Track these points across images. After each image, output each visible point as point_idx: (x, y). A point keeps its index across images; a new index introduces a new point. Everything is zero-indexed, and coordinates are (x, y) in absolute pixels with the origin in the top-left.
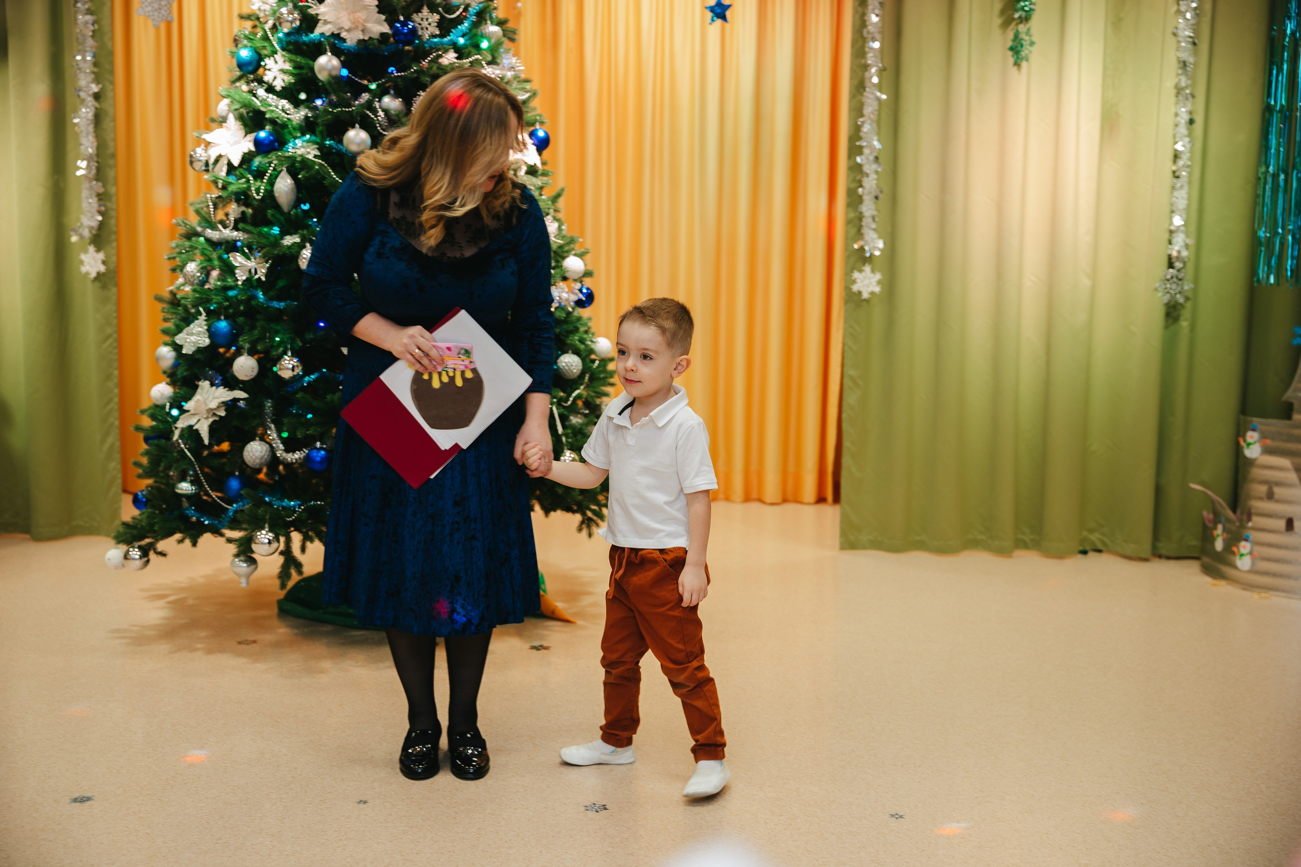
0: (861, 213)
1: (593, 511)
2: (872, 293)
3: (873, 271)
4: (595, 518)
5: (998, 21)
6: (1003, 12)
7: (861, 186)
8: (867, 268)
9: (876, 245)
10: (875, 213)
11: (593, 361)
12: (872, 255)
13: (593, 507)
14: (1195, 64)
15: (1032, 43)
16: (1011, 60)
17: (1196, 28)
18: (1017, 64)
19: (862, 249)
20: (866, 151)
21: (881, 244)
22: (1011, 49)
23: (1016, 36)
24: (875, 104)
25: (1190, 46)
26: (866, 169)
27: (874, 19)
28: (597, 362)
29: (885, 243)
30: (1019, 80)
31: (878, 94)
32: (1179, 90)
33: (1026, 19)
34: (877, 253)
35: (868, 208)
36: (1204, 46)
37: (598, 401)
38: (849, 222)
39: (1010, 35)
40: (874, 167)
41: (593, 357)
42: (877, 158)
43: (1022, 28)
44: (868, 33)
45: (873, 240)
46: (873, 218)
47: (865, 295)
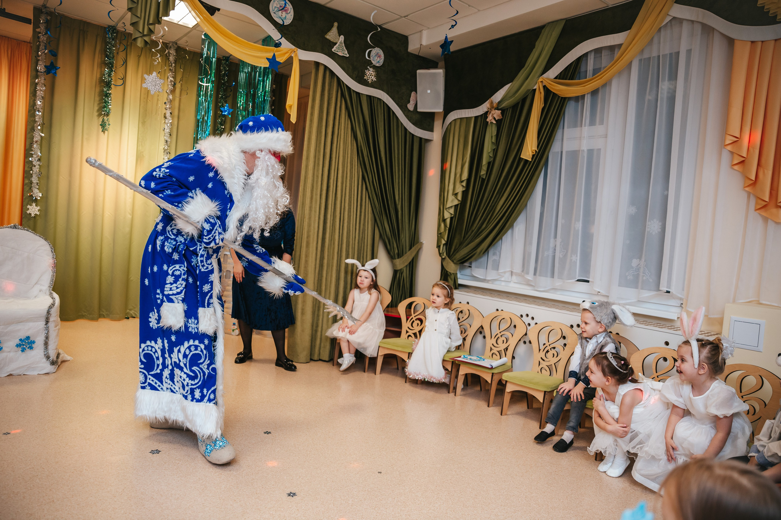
0: (32, 181)
2: (36, 214)
3: (36, 205)
5: (96, 114)
6: (98, 110)
7: (32, 170)
8: (34, 204)
9: (38, 194)
10: (38, 182)
12: (36, 199)
14: (171, 142)
15: (109, 125)
16: (101, 130)
17: (171, 129)
18: (103, 131)
19: (31, 196)
20: (34, 156)
21: (40, 195)
22: (101, 125)
23: (103, 121)
24: (39, 137)
25: (169, 136)
26: (34, 163)
27: (39, 103)
29: (42, 194)
30: (103, 137)
31: (41, 134)
32: (165, 150)
33: (108, 115)
34: (39, 198)
35: (35, 180)
36: (174, 136)
38: (28, 185)
39: (101, 120)
40: (38, 163)
42: (39, 160)
43: (105, 118)
44: (36, 108)
45: (37, 192)
46: (37, 183)
47: (33, 215)
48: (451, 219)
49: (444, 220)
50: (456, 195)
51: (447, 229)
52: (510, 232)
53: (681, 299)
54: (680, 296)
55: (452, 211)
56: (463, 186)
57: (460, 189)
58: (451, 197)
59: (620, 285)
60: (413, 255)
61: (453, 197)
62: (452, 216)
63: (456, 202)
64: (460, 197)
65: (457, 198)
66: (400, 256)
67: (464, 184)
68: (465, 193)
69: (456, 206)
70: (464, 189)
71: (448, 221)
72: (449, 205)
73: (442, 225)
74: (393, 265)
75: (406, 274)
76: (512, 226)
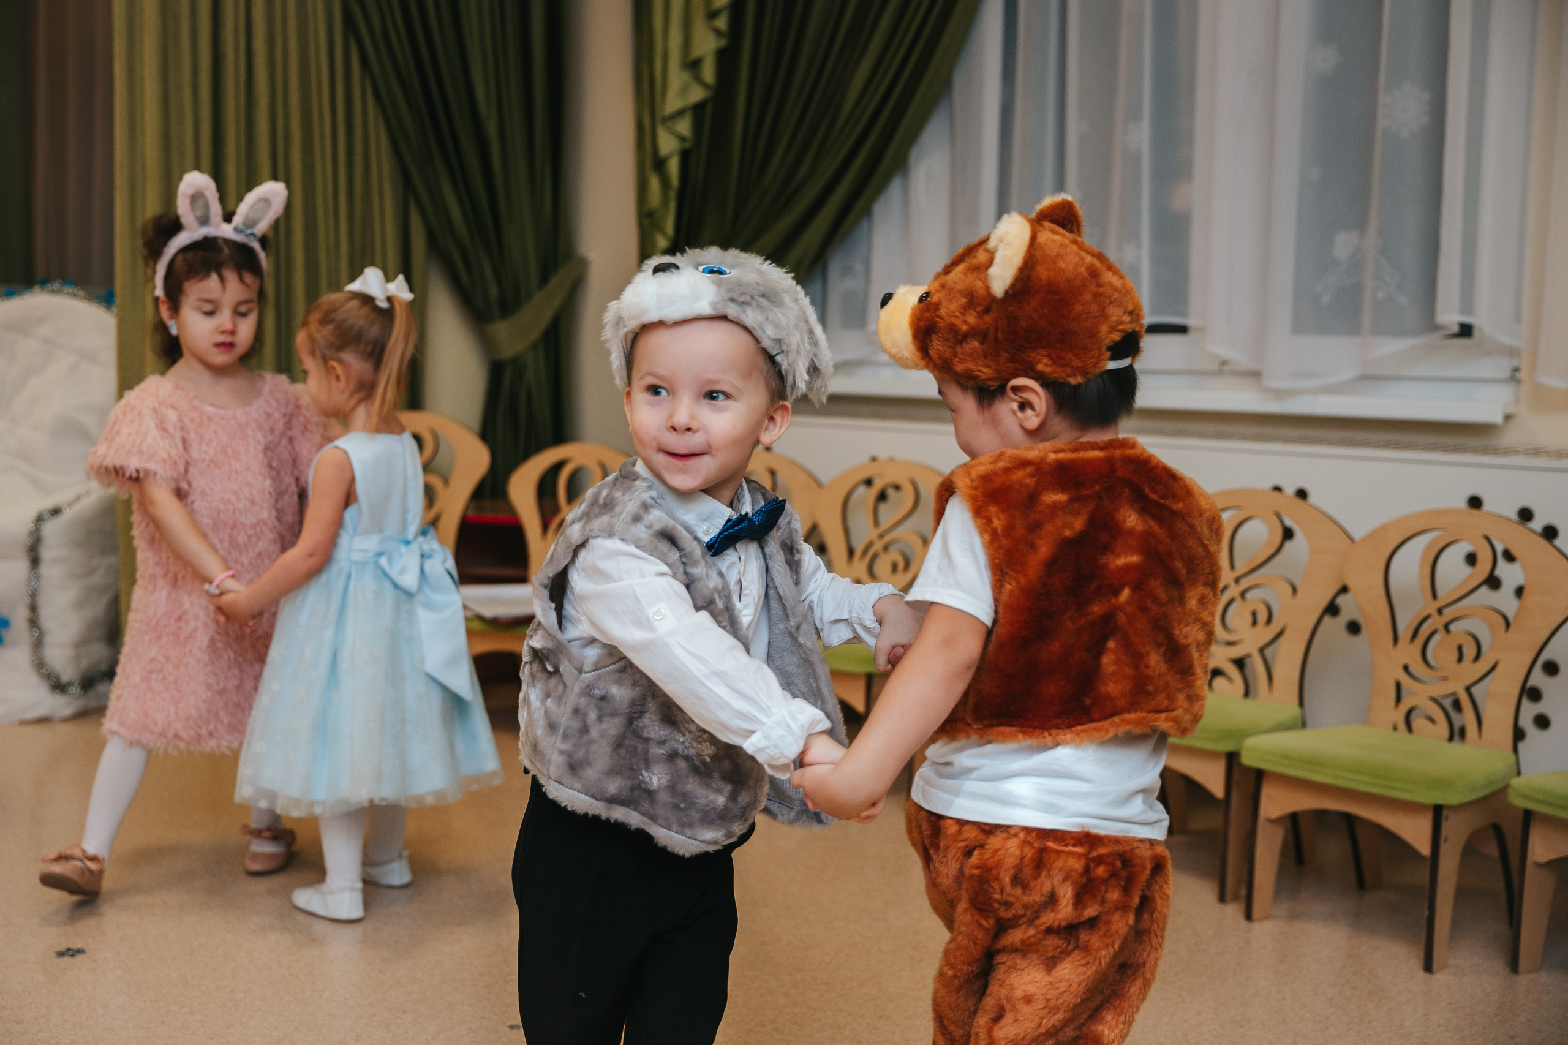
48: (685, 156)
49: (660, 164)
50: (693, 66)
51: (673, 194)
52: (895, 186)
53: (1513, 352)
54: (1506, 340)
55: (684, 127)
56: (718, 32)
57: (707, 45)
58: (677, 77)
59: (1299, 327)
60: (556, 303)
61: (686, 76)
62: (688, 145)
63: (697, 95)
64: (709, 73)
65: (698, 79)
66: (508, 306)
67: (722, 23)
68: (726, 58)
69: (698, 109)
70: (723, 43)
71: (674, 166)
72: (673, 103)
73: (654, 183)
74: (486, 343)
75: (535, 374)
76: (901, 165)
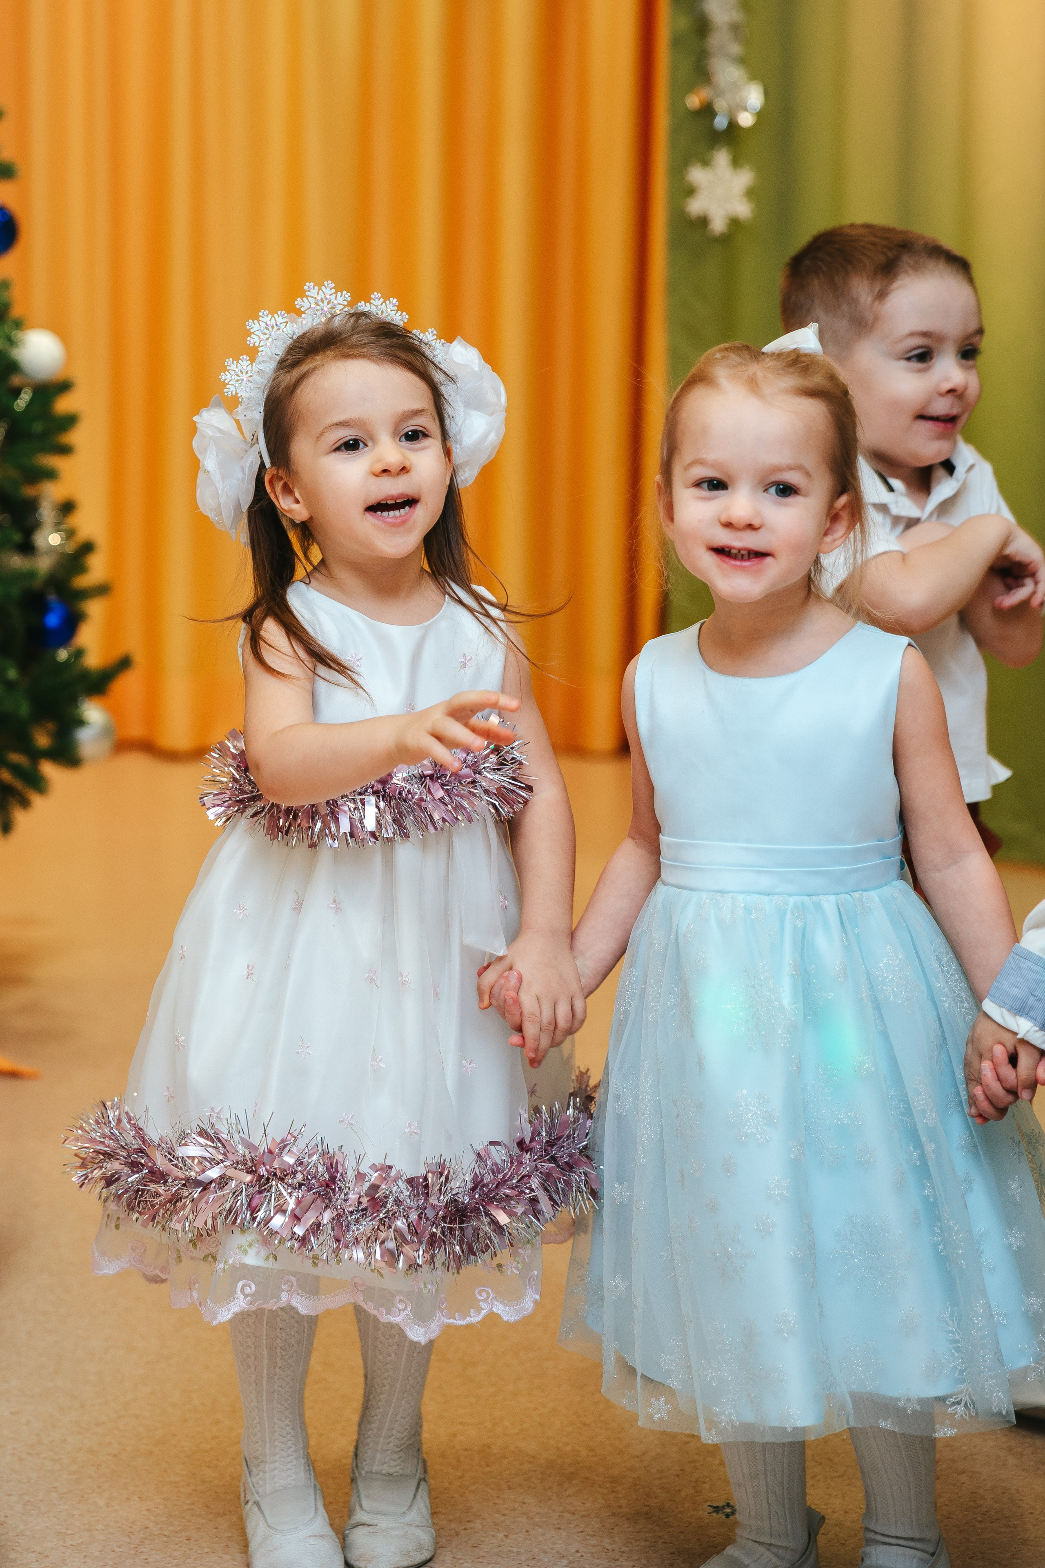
0: (705, 18)
1: (16, 770)
2: (734, 220)
3: (736, 163)
4: (17, 784)
8: (722, 158)
9: (742, 98)
10: (739, 17)
11: (16, 392)
12: (733, 125)
13: (16, 758)
19: (708, 111)
21: (754, 97)
28: (25, 397)
29: (766, 94)
34: (746, 120)
37: (28, 491)
38: (677, 42)
41: (16, 381)
45: (735, 87)
46: (735, 28)
47: (718, 225)
